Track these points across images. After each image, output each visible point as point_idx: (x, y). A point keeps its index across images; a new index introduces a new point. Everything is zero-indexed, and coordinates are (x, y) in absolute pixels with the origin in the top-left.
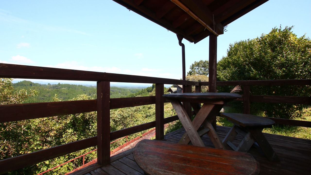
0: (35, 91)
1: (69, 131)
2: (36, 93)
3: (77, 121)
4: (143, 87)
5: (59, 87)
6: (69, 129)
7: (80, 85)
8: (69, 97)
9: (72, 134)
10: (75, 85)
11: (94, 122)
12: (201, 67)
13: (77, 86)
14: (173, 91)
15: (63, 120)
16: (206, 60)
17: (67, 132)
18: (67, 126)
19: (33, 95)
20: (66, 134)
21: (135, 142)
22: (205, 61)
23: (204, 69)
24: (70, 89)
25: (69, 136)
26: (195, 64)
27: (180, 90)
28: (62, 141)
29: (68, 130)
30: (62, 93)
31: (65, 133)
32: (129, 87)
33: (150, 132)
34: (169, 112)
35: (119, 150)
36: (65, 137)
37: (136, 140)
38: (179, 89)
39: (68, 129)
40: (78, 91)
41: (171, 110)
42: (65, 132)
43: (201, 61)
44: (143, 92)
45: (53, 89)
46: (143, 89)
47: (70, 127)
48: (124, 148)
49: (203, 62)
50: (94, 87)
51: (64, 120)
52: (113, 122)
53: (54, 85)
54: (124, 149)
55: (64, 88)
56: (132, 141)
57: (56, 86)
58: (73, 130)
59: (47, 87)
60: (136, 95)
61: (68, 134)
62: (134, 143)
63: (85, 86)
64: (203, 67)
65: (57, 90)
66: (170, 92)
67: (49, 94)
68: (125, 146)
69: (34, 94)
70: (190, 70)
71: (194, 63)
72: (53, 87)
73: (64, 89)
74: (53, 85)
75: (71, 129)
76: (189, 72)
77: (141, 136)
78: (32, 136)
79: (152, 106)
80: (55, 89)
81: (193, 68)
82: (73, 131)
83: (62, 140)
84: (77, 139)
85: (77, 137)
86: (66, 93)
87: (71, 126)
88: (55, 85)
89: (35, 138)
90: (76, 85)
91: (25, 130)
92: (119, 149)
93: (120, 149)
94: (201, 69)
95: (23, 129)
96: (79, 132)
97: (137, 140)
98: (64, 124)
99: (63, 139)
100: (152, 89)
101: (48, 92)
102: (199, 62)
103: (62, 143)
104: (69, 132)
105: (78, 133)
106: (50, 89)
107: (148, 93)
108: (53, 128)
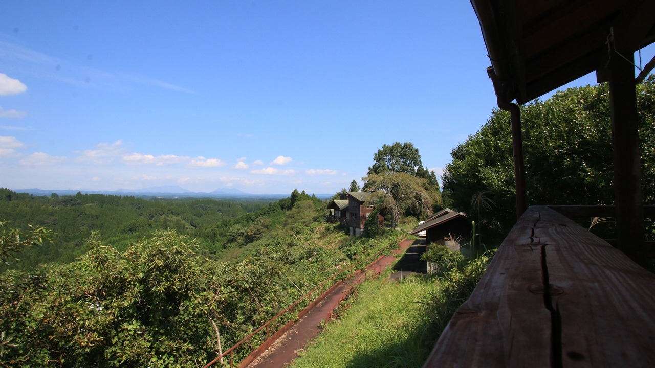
0: (44, 231)
1: (129, 327)
2: (47, 236)
3: (152, 300)
4: (270, 199)
5: (79, 201)
6: (130, 322)
7: (129, 196)
8: (102, 224)
9: (138, 335)
10: (116, 197)
11: (190, 295)
12: (396, 156)
13: (122, 198)
14: (339, 206)
15: (112, 299)
16: (405, 142)
17: (122, 330)
18: (124, 314)
19: (38, 243)
20: (121, 335)
21: (284, 336)
22: (405, 145)
23: (403, 160)
24: (105, 206)
25: (128, 340)
26: (384, 151)
27: (356, 205)
28: (109, 356)
29: (126, 325)
30: (86, 214)
31: (118, 332)
32: (239, 199)
33: (312, 308)
34: (333, 252)
35: (251, 362)
36: (119, 344)
37: (286, 331)
38: (353, 203)
39: (126, 321)
40: (124, 210)
41: (337, 247)
42: (119, 330)
43: (397, 144)
44: (272, 209)
45: (64, 206)
46: (270, 203)
47: (131, 316)
48: (263, 354)
49: (401, 145)
50: (161, 199)
51: (117, 299)
52: (234, 292)
53: (66, 196)
54: (264, 357)
55: (91, 204)
56: (278, 334)
57: (71, 200)
58: (139, 323)
59: (48, 203)
60: (257, 217)
61: (127, 336)
62: (283, 338)
63: (141, 199)
64: (401, 156)
65: (73, 208)
66: (333, 210)
67: (53, 218)
68: (263, 349)
69: (41, 239)
70: (375, 162)
71: (382, 149)
72: (64, 201)
73: (90, 206)
74: (64, 197)
75: (134, 322)
76: (372, 167)
77: (296, 318)
78: (26, 357)
79: (297, 241)
80: (69, 207)
81: (380, 159)
82: (139, 325)
83: (110, 353)
84: (149, 345)
85: (149, 341)
86: (96, 216)
87: (135, 315)
88: (70, 196)
89: (38, 359)
90: (120, 197)
91: (9, 345)
92: (252, 358)
93: (254, 358)
94: (397, 162)
95: (4, 343)
96: (155, 327)
97: (288, 329)
98: (117, 309)
99: (114, 349)
100: (290, 202)
101: (52, 214)
102: (393, 147)
103: (109, 360)
104: (130, 331)
105: (152, 330)
106: (57, 208)
107: (281, 211)
108: (87, 323)
